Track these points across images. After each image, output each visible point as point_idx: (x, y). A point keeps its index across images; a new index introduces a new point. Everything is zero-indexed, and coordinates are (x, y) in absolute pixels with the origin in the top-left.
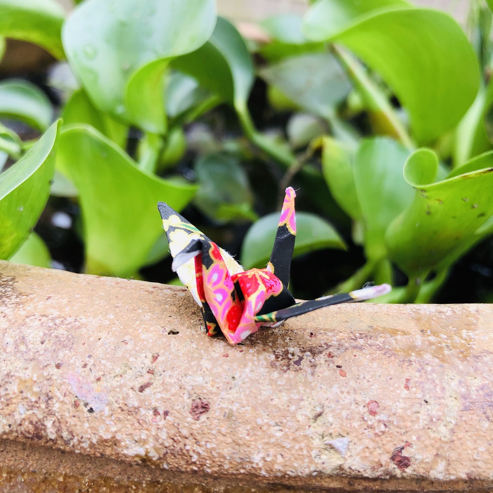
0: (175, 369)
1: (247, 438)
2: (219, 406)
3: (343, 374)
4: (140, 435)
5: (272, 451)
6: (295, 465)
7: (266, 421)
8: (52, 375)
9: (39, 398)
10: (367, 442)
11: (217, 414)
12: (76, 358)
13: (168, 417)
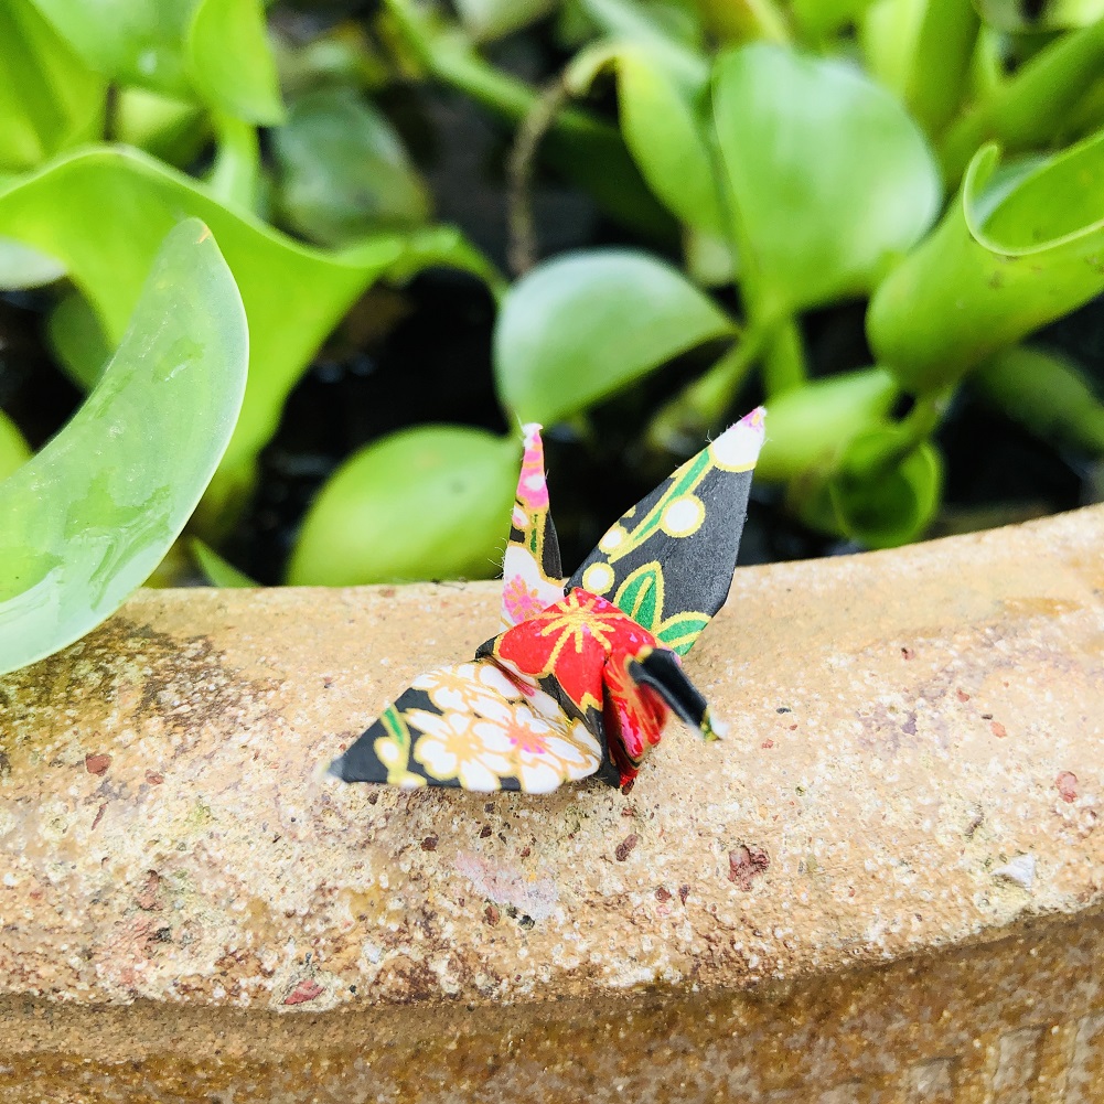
0: (677, 797)
1: (851, 901)
2: (787, 854)
3: (1001, 733)
4: (640, 946)
5: (900, 914)
6: (945, 927)
7: (880, 861)
8: (422, 867)
9: (406, 922)
10: (1067, 854)
11: (786, 870)
12: (462, 820)
13: (689, 899)
